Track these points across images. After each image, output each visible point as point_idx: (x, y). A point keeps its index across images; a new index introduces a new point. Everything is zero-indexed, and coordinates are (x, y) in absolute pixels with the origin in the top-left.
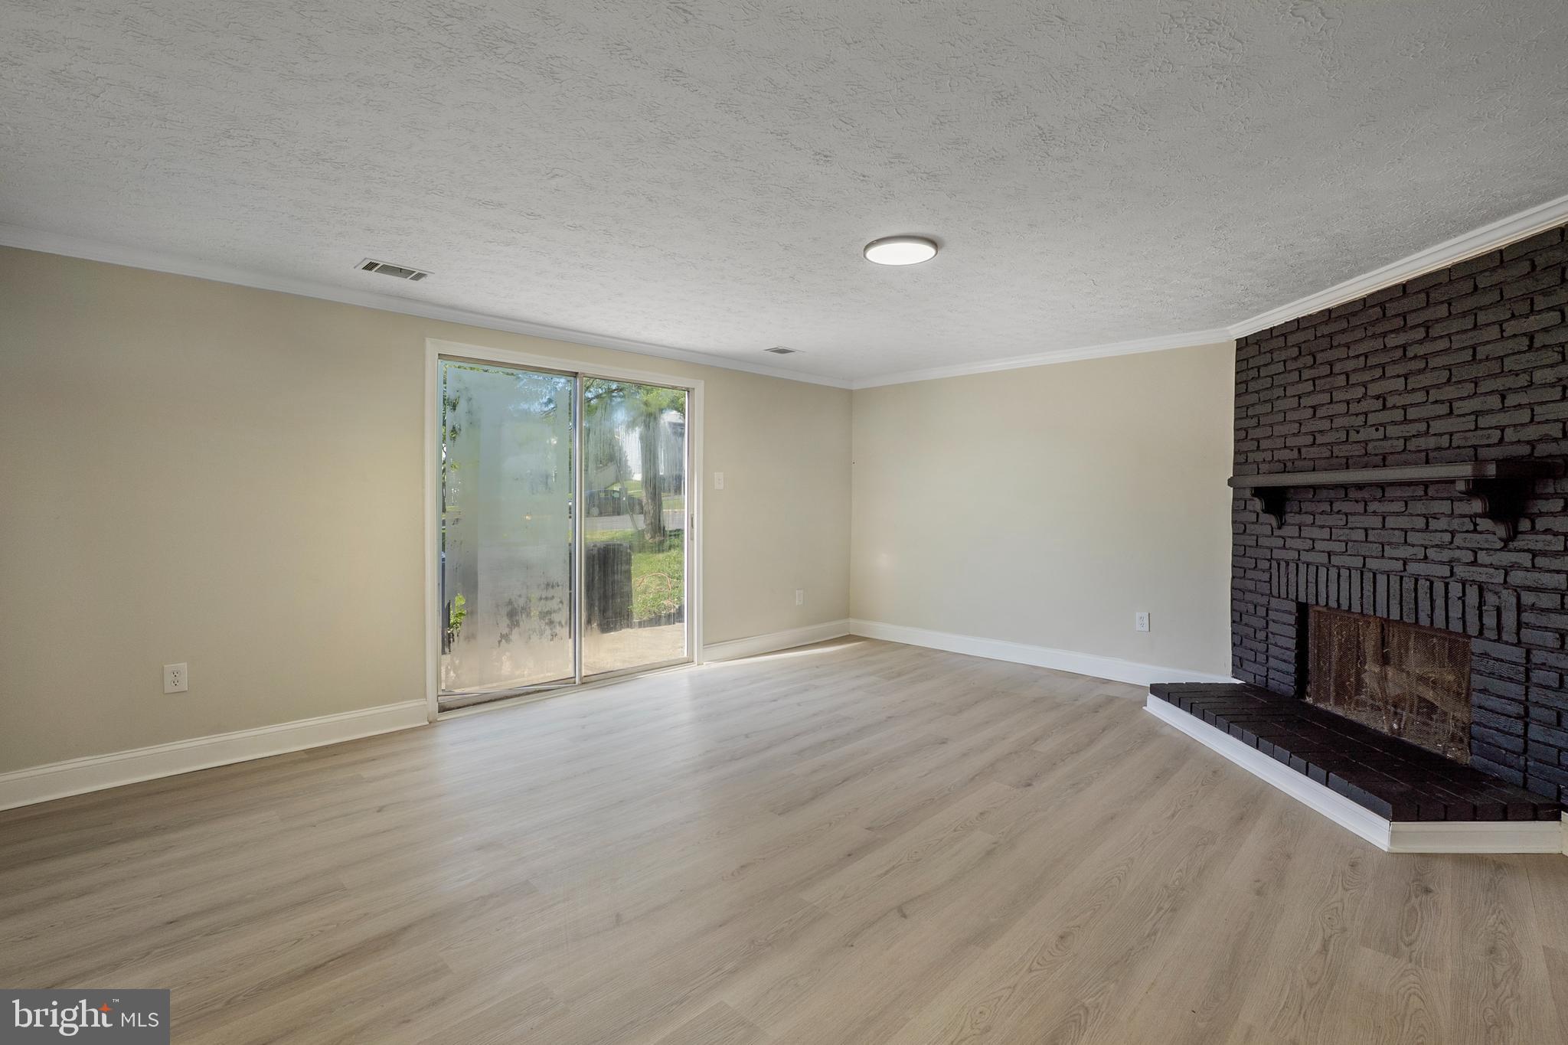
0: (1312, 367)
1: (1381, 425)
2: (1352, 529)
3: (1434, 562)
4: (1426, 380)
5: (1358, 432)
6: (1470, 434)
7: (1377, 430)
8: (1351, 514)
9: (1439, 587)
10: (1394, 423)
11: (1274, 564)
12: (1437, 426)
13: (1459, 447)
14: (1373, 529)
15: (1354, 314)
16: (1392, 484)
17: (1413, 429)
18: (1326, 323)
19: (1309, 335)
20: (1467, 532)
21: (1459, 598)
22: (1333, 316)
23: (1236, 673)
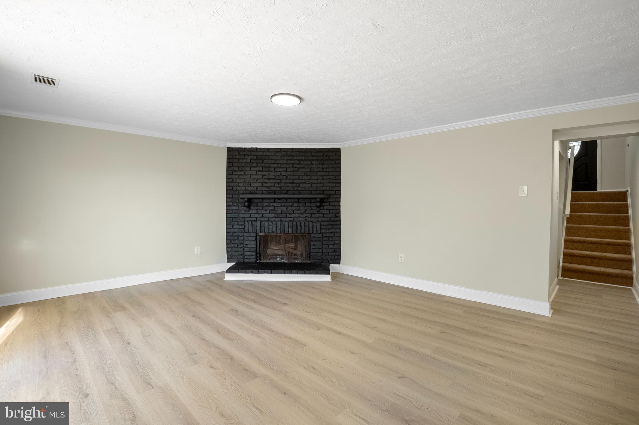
0: (261, 163)
1: (286, 183)
2: (277, 210)
3: (301, 217)
4: (299, 173)
5: (278, 184)
6: (310, 188)
7: (285, 184)
8: (276, 206)
9: (303, 223)
10: (290, 183)
11: (246, 223)
12: (302, 185)
13: (307, 191)
14: (283, 210)
15: (277, 152)
16: (289, 199)
17: (295, 185)
18: (267, 152)
19: (261, 154)
20: (309, 210)
21: (308, 225)
22: (270, 150)
23: (228, 261)
